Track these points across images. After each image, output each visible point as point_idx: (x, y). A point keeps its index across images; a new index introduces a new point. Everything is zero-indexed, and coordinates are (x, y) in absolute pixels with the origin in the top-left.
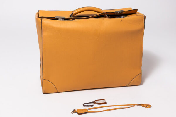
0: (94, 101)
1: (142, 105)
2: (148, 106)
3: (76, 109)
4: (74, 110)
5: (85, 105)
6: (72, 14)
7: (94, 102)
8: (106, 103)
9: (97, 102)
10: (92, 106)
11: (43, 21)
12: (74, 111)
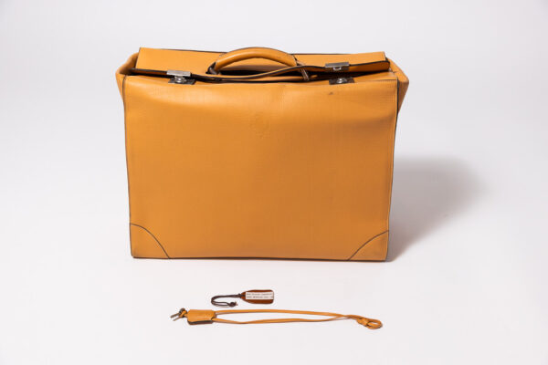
0: (244, 293)
1: (359, 319)
2: (372, 324)
3: (188, 309)
4: (183, 310)
5: (216, 300)
6: (213, 66)
7: (242, 296)
8: (270, 302)
9: (250, 296)
10: (233, 304)
11: (127, 82)
12: (182, 313)
